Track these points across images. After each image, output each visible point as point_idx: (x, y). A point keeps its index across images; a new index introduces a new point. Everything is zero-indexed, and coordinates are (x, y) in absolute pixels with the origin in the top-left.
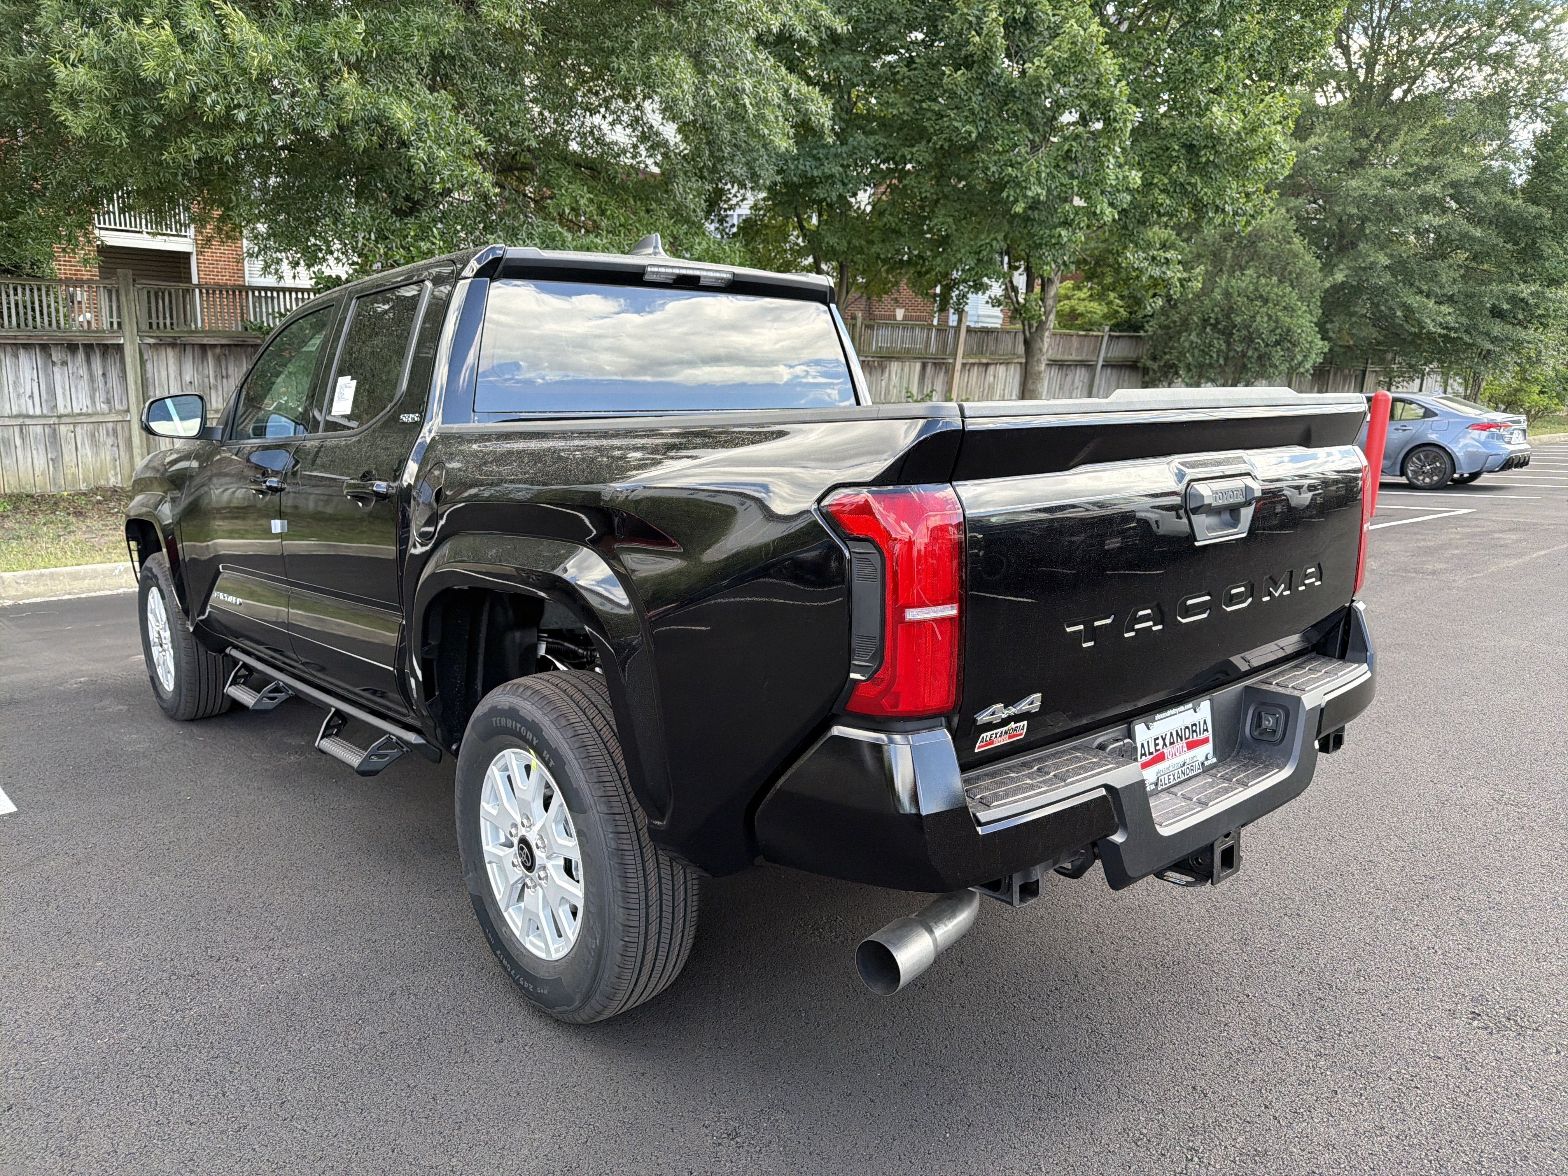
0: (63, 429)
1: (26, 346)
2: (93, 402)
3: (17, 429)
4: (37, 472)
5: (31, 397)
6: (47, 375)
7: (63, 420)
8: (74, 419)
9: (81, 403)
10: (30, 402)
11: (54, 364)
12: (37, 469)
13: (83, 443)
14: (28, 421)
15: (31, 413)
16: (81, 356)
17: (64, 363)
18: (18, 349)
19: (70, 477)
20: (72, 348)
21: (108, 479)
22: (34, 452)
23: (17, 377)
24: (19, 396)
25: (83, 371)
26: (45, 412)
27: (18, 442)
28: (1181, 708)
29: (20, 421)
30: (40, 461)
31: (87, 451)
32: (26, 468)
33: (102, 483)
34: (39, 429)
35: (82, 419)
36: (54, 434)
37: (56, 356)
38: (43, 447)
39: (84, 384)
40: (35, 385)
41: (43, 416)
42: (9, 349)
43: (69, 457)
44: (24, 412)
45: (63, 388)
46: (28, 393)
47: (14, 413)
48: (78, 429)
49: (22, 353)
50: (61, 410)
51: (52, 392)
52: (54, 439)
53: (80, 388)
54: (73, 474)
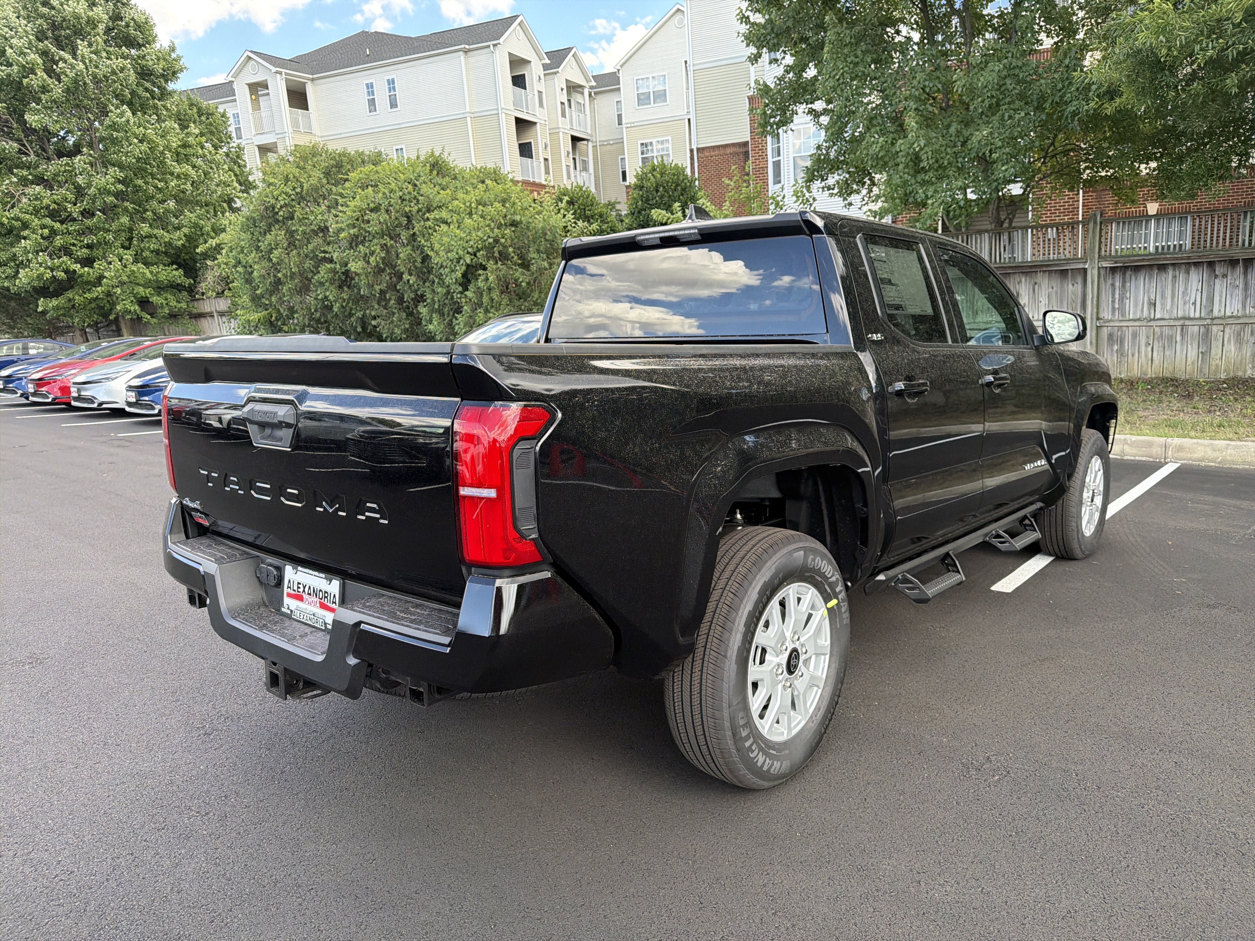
0: (1215, 328)
1: (1197, 264)
2: (1244, 307)
3: (1179, 329)
4: (1189, 362)
5: (1194, 304)
6: (1209, 286)
7: (1215, 322)
8: (1224, 320)
9: (1233, 307)
10: (1193, 308)
11: (1216, 276)
12: (1189, 359)
13: (1229, 340)
14: (1187, 323)
15: (1192, 315)
16: (1240, 269)
17: (1225, 276)
18: (1190, 267)
19: (1213, 368)
20: (1233, 263)
21: (1245, 371)
22: (1189, 346)
23: (1186, 289)
24: (1185, 303)
25: (1240, 282)
26: (1203, 315)
27: (1179, 338)
28: (316, 573)
29: (1181, 322)
30: (1193, 353)
31: (1231, 348)
32: (1182, 359)
33: (1240, 374)
34: (1196, 328)
35: (1231, 321)
36: (1208, 332)
37: (1219, 270)
38: (1197, 343)
39: (1239, 292)
40: (1199, 294)
41: (1200, 318)
42: (1183, 266)
43: (1216, 351)
44: (1187, 315)
45: (1221, 296)
46: (1192, 300)
47: (1179, 316)
48: (1227, 330)
49: (1193, 270)
50: (1216, 313)
51: (1211, 300)
52: (1206, 337)
53: (1234, 296)
54: (1217, 366)
